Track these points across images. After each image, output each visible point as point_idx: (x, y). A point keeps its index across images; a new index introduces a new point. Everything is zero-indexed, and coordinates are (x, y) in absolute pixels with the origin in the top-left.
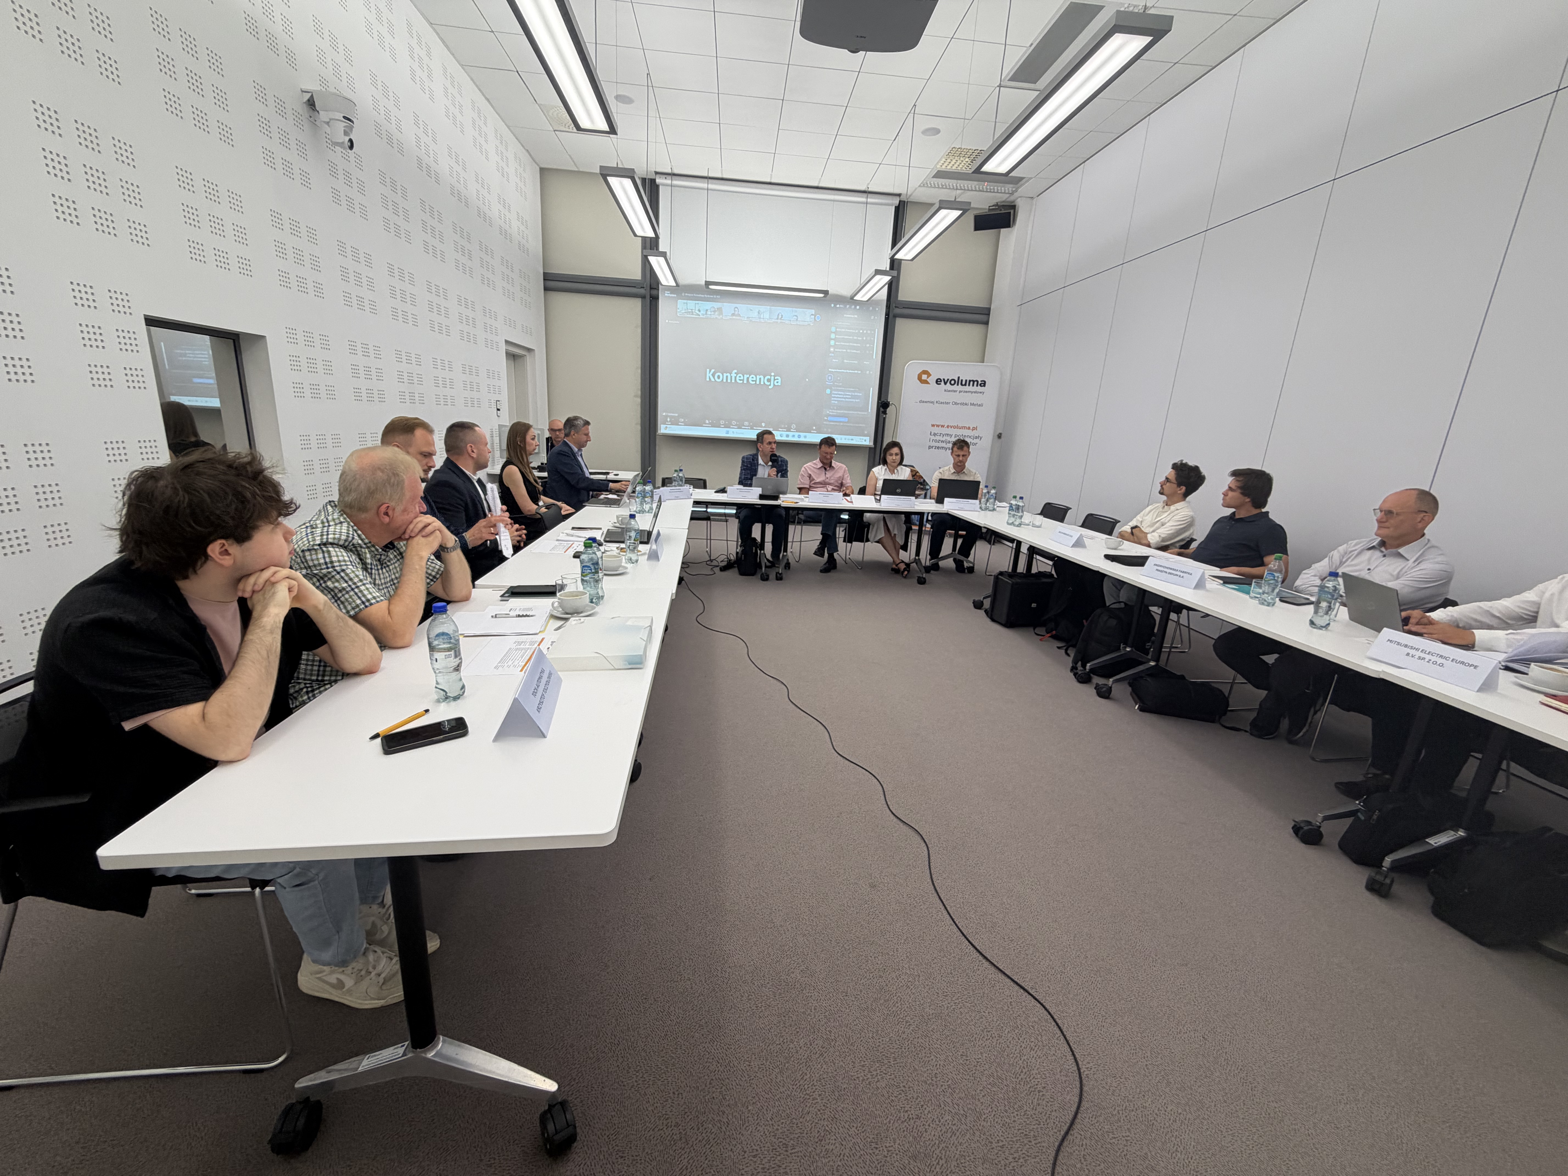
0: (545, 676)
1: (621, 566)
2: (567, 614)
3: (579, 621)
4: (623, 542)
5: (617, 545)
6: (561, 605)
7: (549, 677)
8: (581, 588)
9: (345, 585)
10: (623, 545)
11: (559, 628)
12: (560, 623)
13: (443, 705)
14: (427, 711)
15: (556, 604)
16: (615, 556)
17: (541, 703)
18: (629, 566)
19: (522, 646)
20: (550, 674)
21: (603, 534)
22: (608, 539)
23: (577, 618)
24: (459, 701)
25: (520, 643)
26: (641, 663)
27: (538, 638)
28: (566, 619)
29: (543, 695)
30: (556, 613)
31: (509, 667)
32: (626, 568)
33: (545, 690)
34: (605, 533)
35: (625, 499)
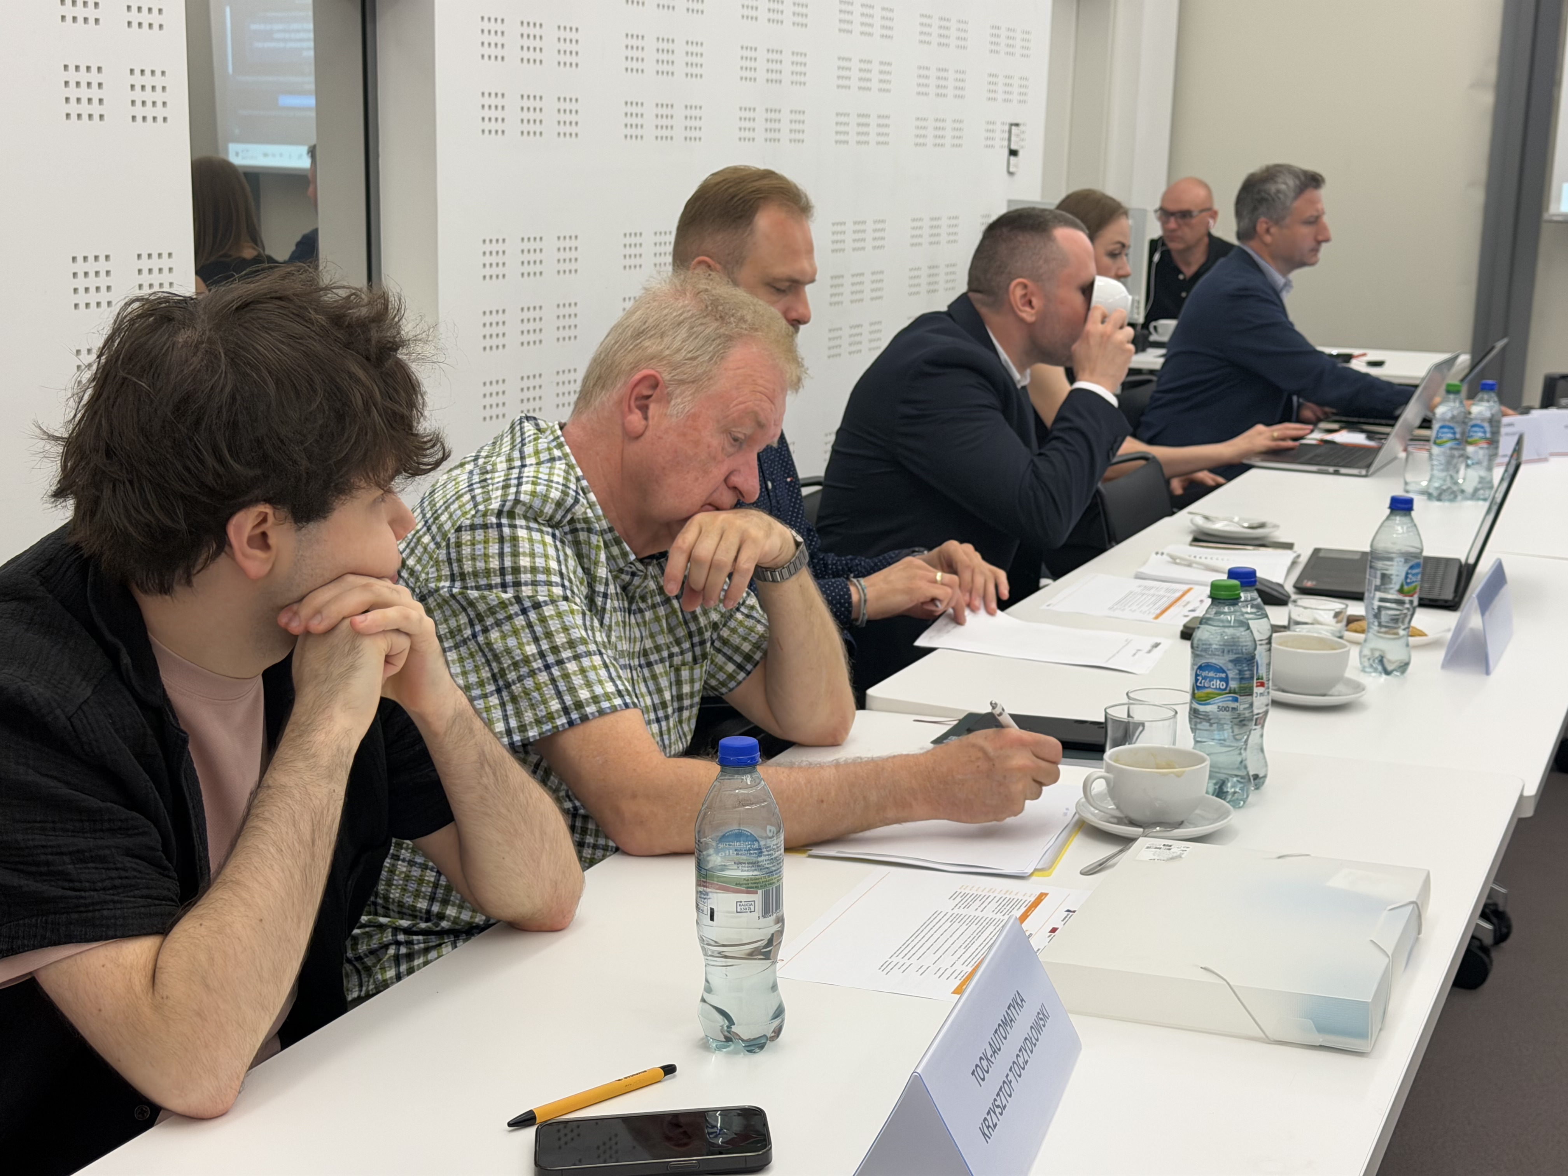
0: (1024, 1020)
1: (1339, 679)
2: (1133, 823)
3: (1167, 854)
4: (1358, 597)
5: (1336, 605)
6: (1113, 790)
7: (1037, 1027)
8: (1186, 739)
9: (531, 649)
10: (1356, 609)
11: (1100, 867)
12: (1102, 851)
13: (716, 1061)
14: (669, 1070)
15: (1099, 786)
16: (1322, 643)
17: (997, 1108)
18: (1374, 681)
19: (971, 911)
20: (1042, 1017)
21: (1294, 563)
22: (1309, 584)
23: (1161, 842)
24: (760, 1057)
25: (967, 899)
26: (1363, 1035)
27: (1026, 891)
28: (1126, 841)
29: (1007, 1082)
30: (1094, 817)
31: (922, 971)
32: (1359, 687)
33: (1018, 1067)
34: (1304, 560)
35: (1394, 445)
